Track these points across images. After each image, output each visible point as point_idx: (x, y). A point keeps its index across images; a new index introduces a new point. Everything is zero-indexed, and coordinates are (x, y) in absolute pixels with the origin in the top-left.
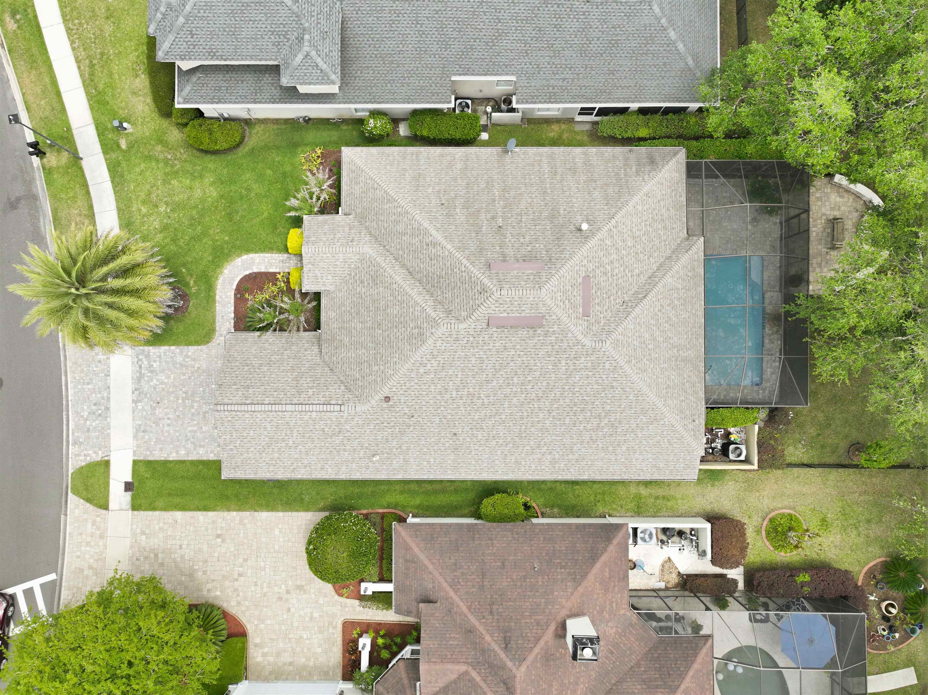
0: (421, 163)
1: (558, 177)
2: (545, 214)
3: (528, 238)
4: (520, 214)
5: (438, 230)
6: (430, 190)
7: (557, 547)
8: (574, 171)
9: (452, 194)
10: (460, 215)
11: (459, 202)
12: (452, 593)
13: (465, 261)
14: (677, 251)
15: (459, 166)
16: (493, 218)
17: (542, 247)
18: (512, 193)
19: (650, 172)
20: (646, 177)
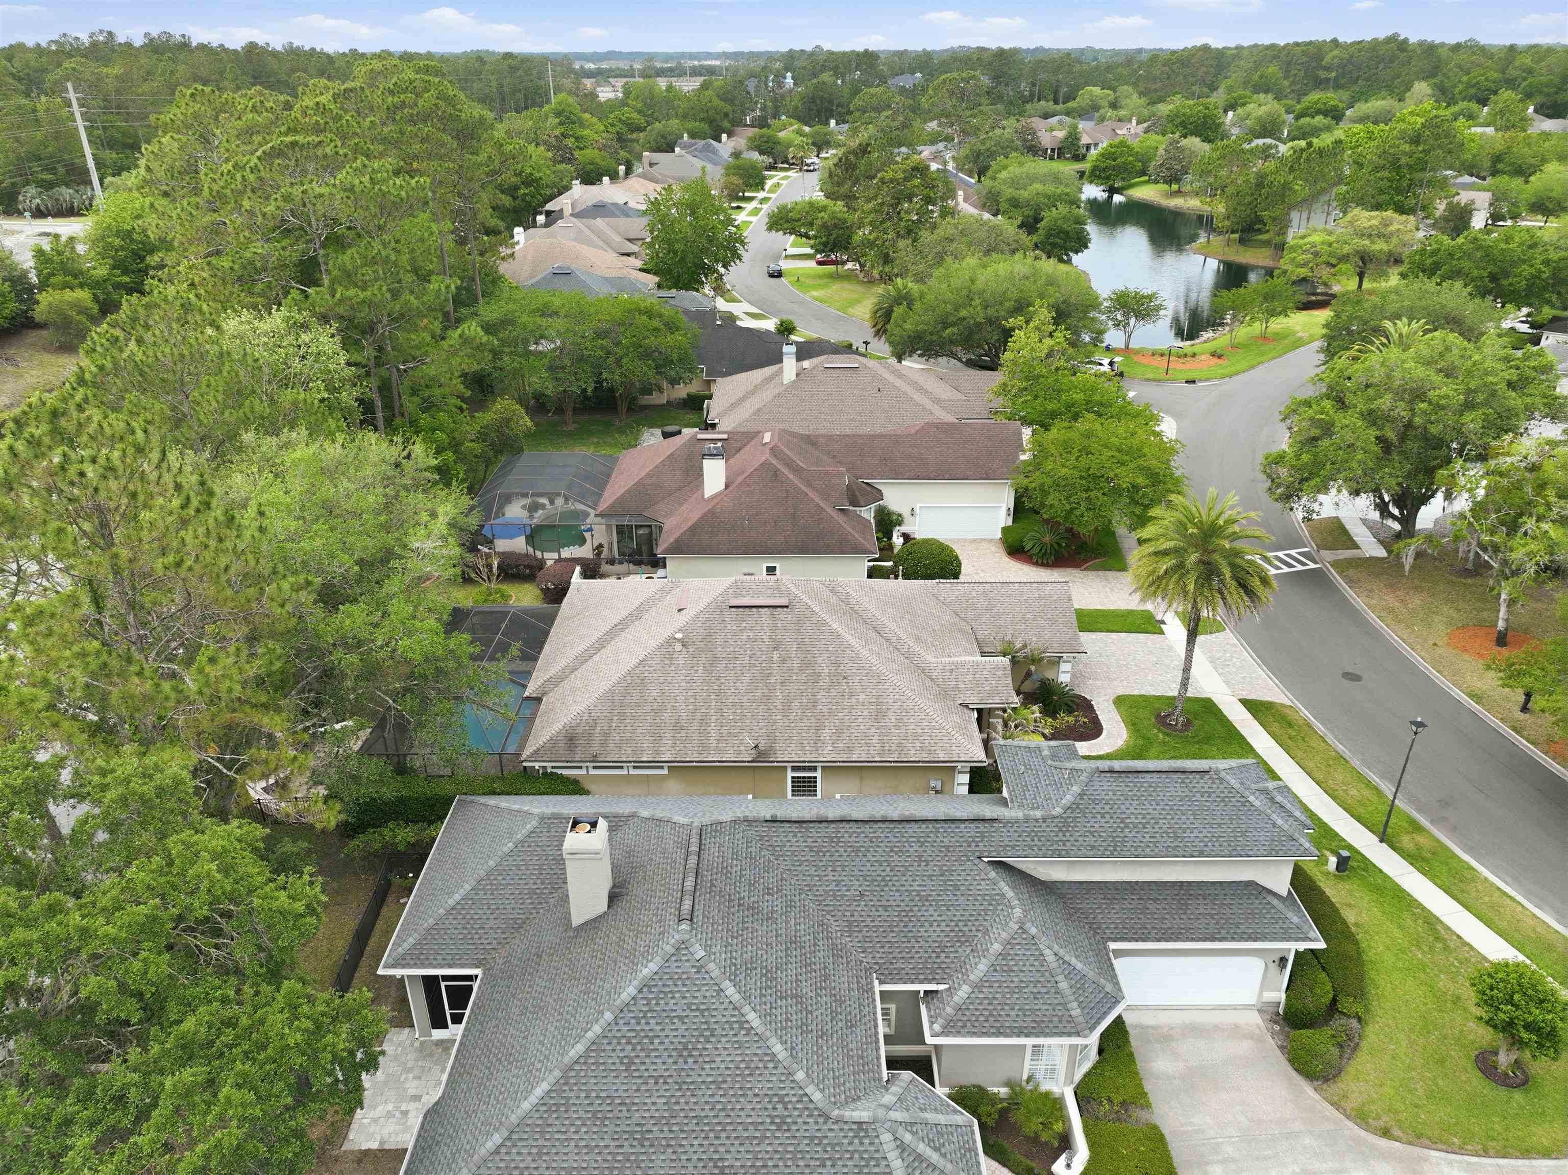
0: (876, 737)
1: (698, 716)
2: (721, 667)
3: (745, 636)
4: (751, 665)
5: (850, 646)
6: (862, 697)
7: (726, 536)
8: (677, 726)
9: (834, 692)
10: (824, 666)
11: (825, 682)
12: (822, 504)
13: (817, 609)
14: (561, 678)
15: (826, 734)
16: (783, 661)
17: (729, 627)
18: (759, 694)
19: (578, 725)
20: (586, 716)
